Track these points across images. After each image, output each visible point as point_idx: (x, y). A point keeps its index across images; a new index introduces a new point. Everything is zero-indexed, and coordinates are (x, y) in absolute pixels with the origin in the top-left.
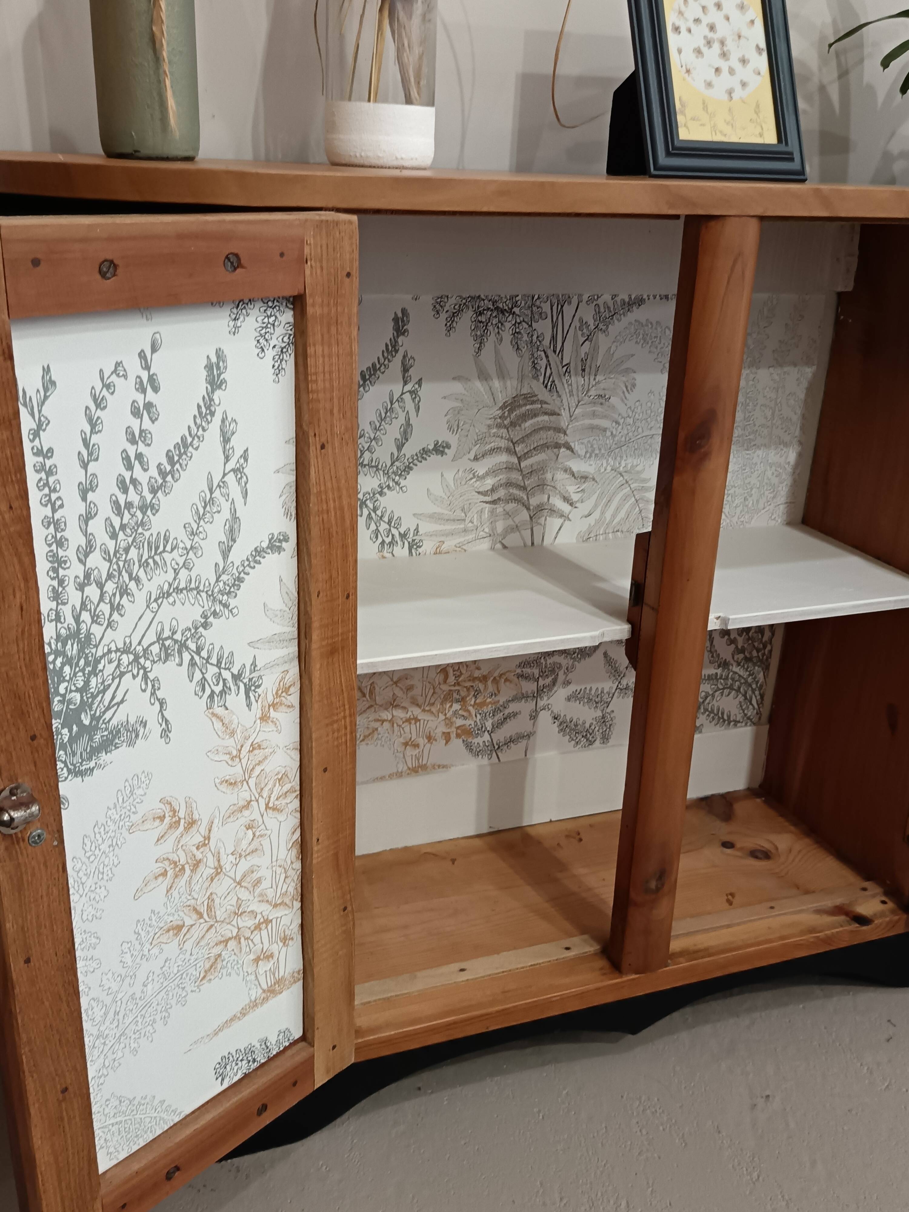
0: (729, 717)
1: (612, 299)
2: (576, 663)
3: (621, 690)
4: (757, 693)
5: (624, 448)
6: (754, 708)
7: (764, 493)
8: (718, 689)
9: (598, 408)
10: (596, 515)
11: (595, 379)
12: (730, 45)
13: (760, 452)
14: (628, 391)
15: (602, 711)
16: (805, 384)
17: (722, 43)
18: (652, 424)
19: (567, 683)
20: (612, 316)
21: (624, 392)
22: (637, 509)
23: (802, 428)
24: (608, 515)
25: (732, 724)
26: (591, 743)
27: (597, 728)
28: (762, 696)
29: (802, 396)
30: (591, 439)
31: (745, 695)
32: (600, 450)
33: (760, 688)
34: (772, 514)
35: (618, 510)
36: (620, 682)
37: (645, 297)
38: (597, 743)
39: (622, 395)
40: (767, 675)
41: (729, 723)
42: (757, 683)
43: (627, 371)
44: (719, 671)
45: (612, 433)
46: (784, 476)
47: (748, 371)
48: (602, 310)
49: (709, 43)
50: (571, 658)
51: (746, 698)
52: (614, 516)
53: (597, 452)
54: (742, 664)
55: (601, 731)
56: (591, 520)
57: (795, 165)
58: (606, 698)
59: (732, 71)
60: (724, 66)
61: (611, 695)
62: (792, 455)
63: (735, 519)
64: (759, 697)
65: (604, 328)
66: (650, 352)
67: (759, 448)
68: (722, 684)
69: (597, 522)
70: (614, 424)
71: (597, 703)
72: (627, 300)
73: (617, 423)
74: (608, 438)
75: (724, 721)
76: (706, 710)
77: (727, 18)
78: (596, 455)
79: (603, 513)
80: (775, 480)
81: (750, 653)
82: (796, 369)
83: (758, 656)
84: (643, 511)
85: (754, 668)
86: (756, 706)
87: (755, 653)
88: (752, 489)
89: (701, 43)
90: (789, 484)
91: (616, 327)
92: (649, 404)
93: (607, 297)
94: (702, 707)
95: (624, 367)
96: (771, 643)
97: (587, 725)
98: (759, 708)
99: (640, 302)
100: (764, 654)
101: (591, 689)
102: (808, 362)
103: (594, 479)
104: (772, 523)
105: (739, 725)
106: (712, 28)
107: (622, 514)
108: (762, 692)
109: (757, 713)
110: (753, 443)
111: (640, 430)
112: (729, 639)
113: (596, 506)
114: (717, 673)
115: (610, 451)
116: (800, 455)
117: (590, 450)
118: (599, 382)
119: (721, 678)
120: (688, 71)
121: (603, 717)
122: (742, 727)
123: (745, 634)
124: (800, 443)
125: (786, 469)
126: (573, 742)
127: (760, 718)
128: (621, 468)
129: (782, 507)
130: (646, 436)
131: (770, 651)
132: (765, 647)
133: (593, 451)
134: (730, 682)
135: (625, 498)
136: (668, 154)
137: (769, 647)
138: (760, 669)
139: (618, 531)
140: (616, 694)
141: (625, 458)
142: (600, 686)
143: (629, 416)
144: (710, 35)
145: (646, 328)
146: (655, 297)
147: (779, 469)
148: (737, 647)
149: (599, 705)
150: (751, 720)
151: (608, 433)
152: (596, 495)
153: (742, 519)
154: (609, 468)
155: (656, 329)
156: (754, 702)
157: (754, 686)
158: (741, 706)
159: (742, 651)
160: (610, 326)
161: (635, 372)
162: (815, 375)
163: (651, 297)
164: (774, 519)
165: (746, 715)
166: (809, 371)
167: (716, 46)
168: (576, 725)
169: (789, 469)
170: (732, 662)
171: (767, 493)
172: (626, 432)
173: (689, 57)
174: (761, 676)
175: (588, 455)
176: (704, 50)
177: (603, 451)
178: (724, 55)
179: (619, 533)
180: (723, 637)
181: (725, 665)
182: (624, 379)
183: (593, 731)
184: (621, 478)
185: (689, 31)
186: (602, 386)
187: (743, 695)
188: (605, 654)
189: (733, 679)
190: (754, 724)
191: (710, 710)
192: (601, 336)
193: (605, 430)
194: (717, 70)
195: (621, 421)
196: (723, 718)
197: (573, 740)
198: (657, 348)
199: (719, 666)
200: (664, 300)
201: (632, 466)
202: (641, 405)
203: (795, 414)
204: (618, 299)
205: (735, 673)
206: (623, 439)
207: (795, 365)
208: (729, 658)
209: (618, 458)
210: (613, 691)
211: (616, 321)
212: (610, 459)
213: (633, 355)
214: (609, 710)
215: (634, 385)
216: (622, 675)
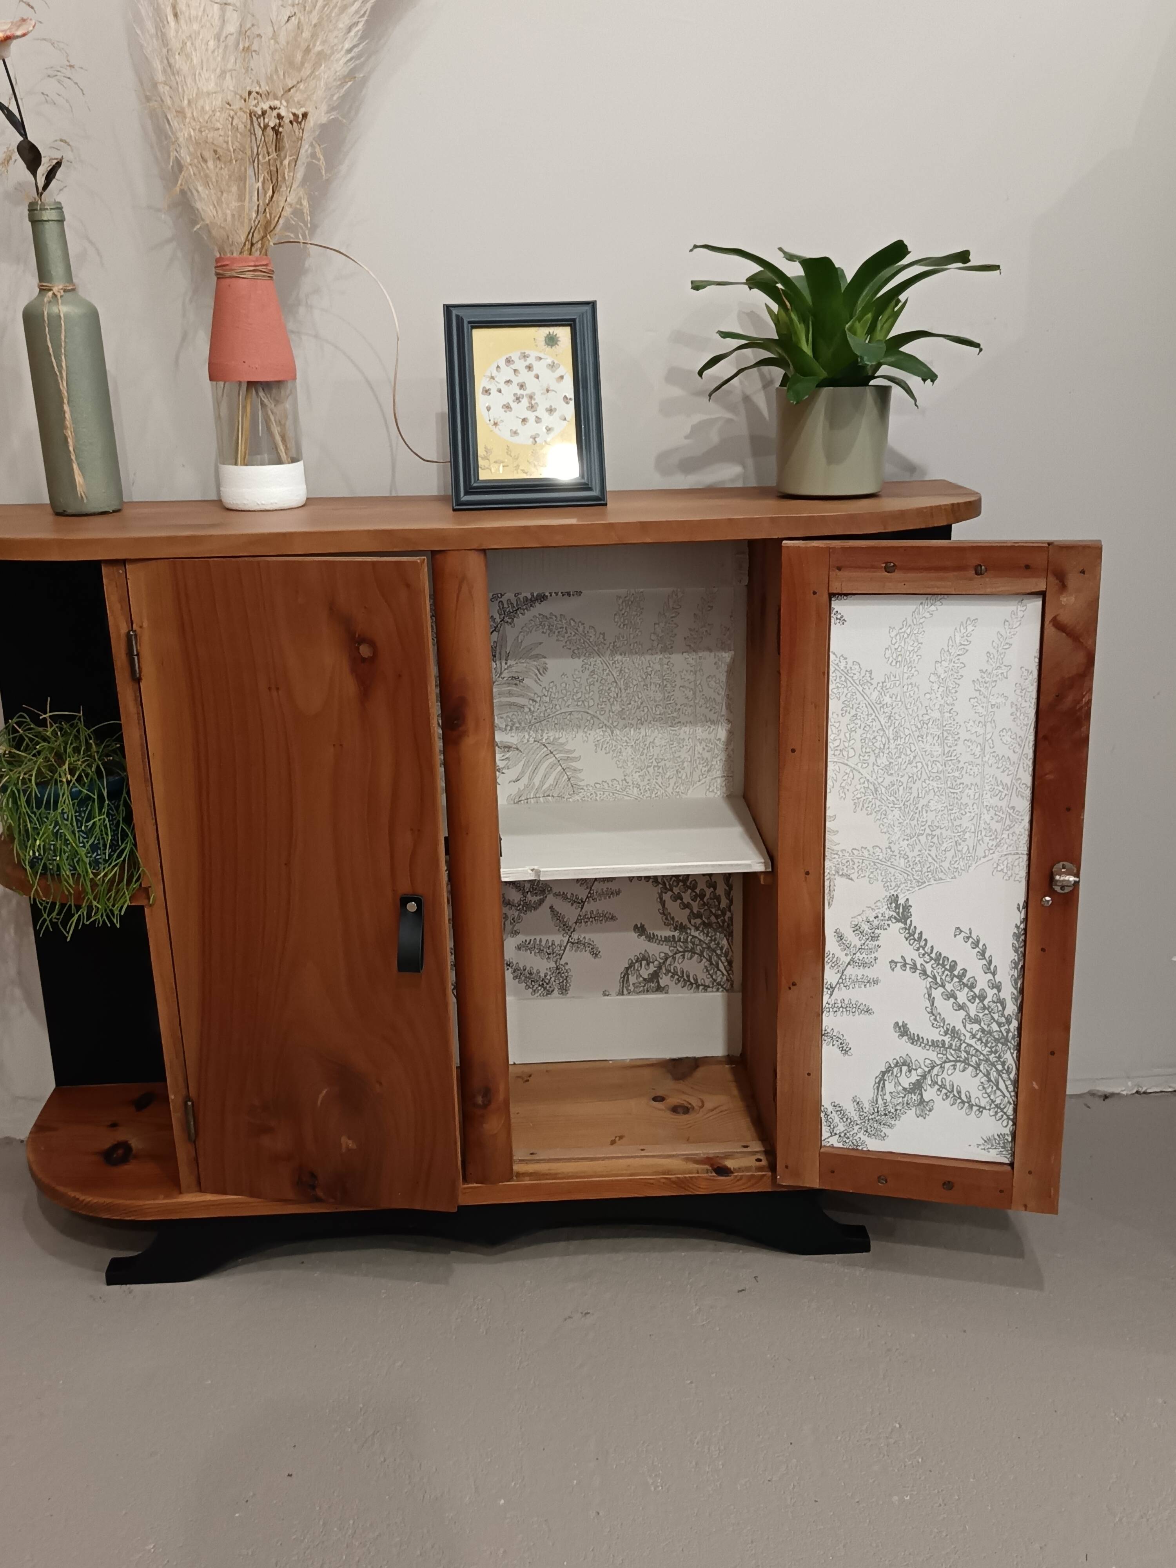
0: (696, 980)
1: (515, 596)
2: (522, 915)
3: (573, 943)
4: (723, 959)
5: (544, 723)
6: (723, 975)
7: (697, 767)
8: (678, 952)
9: (514, 688)
10: (525, 780)
11: (506, 664)
12: (538, 399)
13: (687, 729)
14: (540, 673)
15: (556, 962)
16: (724, 668)
17: (531, 397)
18: (569, 702)
19: (516, 933)
20: (516, 610)
21: (536, 675)
22: (566, 777)
23: (729, 707)
24: (537, 781)
25: (701, 988)
26: (550, 993)
27: (553, 979)
28: (730, 963)
29: (723, 678)
30: (510, 714)
31: (710, 960)
32: (520, 724)
33: (726, 955)
34: (710, 787)
35: (545, 777)
36: (570, 936)
37: (547, 594)
38: (556, 992)
39: (535, 677)
40: (732, 942)
41: (698, 987)
42: (721, 949)
43: (537, 657)
44: (676, 934)
45: (530, 709)
46: (716, 751)
47: (661, 656)
48: (506, 606)
49: (518, 399)
50: (517, 910)
51: (711, 964)
52: (543, 783)
53: (517, 725)
54: (701, 929)
55: (557, 982)
56: (521, 784)
57: (595, 493)
58: (557, 949)
59: (538, 420)
60: (531, 416)
61: (563, 948)
62: (722, 733)
63: (670, 790)
64: (726, 964)
65: (510, 621)
66: (557, 640)
67: (684, 724)
68: (681, 947)
69: (526, 787)
70: (531, 702)
71: (548, 954)
72: (529, 597)
73: (534, 701)
74: (526, 713)
75: (692, 984)
76: (668, 971)
77: (537, 377)
78: (517, 727)
79: (530, 779)
80: (707, 755)
81: (708, 918)
82: (712, 654)
83: (718, 923)
84: (572, 779)
85: (715, 934)
86: (725, 973)
87: (713, 919)
88: (683, 762)
89: (510, 399)
90: (724, 759)
91: (521, 620)
92: (564, 685)
93: (510, 595)
94: (664, 969)
95: (534, 653)
96: (730, 911)
97: (542, 975)
98: (729, 974)
99: (542, 598)
100: (724, 921)
101: (541, 941)
102: (724, 647)
103: (518, 749)
104: (711, 795)
105: (709, 989)
106: (522, 386)
107: (550, 781)
108: (728, 958)
109: (727, 980)
110: (677, 721)
111: (558, 707)
112: (683, 903)
113: (523, 773)
114: (674, 936)
115: (531, 725)
116: (731, 733)
117: (510, 724)
118: (510, 666)
119: (679, 940)
120: (496, 424)
121: (557, 968)
122: (712, 991)
123: (698, 899)
124: (729, 721)
125: (717, 745)
126: (530, 990)
127: (732, 985)
128: (544, 740)
129: (719, 780)
130: (564, 713)
131: (731, 919)
132: (724, 914)
133: (513, 725)
134: (690, 945)
135: (552, 767)
136: (467, 493)
137: (728, 914)
138: (722, 935)
139: (549, 796)
140: (568, 947)
141: (546, 731)
142: (551, 938)
143: (544, 695)
144: (520, 392)
145: (551, 620)
146: (557, 594)
147: (710, 745)
148: (692, 911)
149: (551, 956)
150: (722, 987)
151: (527, 710)
152: (522, 763)
153: (677, 790)
154: (532, 740)
155: (561, 621)
156: (721, 967)
157: (719, 952)
158: (707, 971)
159: (699, 916)
160: (515, 619)
161: (545, 658)
162: (733, 660)
163: (553, 594)
164: (713, 791)
165: (715, 980)
166: (727, 656)
167: (525, 402)
168: (531, 974)
169: (721, 745)
170: (689, 925)
171: (700, 766)
172: (544, 709)
173: (498, 412)
174: (724, 942)
175: (509, 728)
176: (513, 405)
177: (523, 725)
178: (532, 407)
179: (550, 798)
180: (675, 901)
181: (682, 928)
182: (535, 663)
183: (549, 981)
184: (545, 749)
185: (500, 391)
186: (514, 669)
187: (707, 960)
188: (551, 908)
189: (693, 943)
190: (727, 991)
191: (672, 971)
192: (508, 627)
193: (523, 707)
194: (524, 420)
195: (538, 700)
196: (689, 981)
197: (529, 987)
198: (564, 637)
199: (675, 929)
200: (566, 596)
201: (554, 738)
202: (556, 686)
203: (718, 694)
204: (521, 597)
205: (694, 937)
206: (542, 715)
207: (710, 650)
208: (685, 922)
209: (540, 732)
210: (565, 944)
211: (520, 615)
212: (532, 732)
213: (540, 643)
214: (562, 962)
215: (545, 669)
216: (572, 930)
